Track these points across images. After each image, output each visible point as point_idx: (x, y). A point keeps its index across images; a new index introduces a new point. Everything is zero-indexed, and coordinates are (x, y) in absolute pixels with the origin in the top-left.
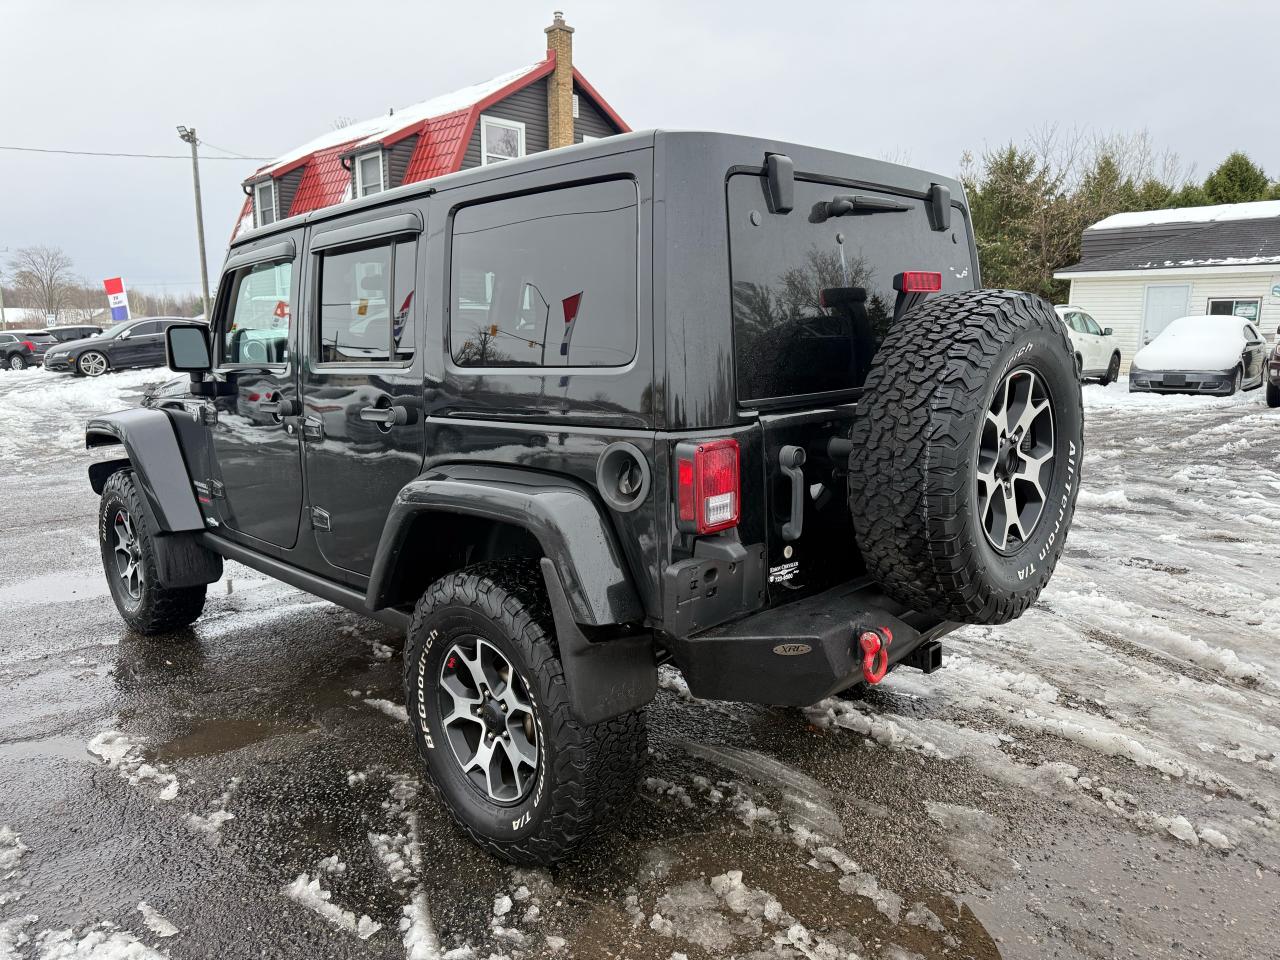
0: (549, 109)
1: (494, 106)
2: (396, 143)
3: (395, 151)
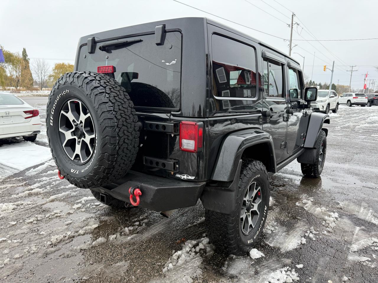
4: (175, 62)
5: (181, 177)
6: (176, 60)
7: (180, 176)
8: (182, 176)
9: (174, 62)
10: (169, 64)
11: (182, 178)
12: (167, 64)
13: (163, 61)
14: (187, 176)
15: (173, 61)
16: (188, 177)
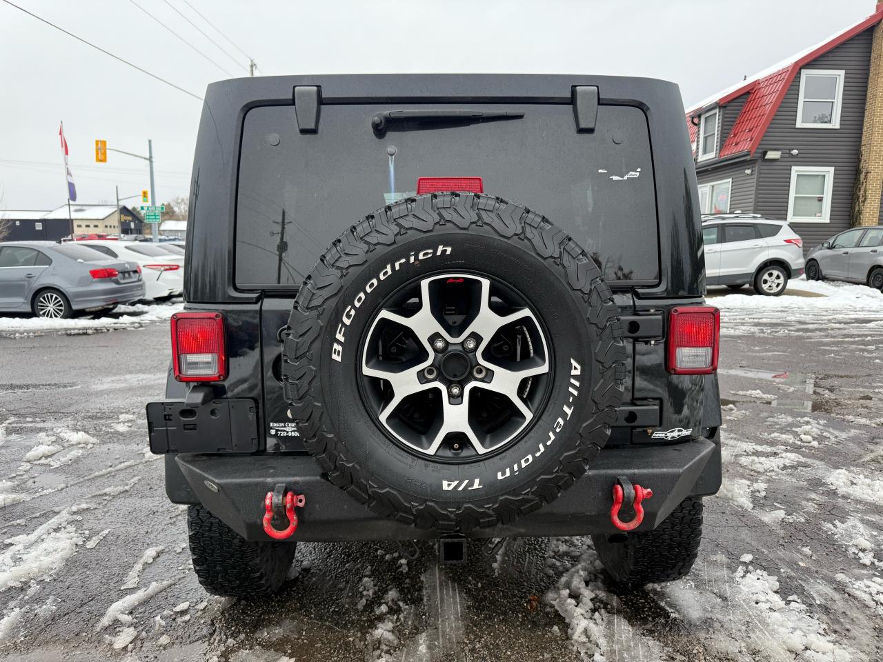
0: (872, 54)
1: (815, 60)
2: (729, 102)
3: (729, 108)
4: (638, 173)
5: (666, 437)
6: (639, 170)
7: (663, 435)
8: (668, 435)
9: (634, 174)
10: (620, 179)
11: (669, 439)
12: (615, 178)
13: (600, 171)
14: (679, 431)
15: (631, 173)
16: (680, 433)
